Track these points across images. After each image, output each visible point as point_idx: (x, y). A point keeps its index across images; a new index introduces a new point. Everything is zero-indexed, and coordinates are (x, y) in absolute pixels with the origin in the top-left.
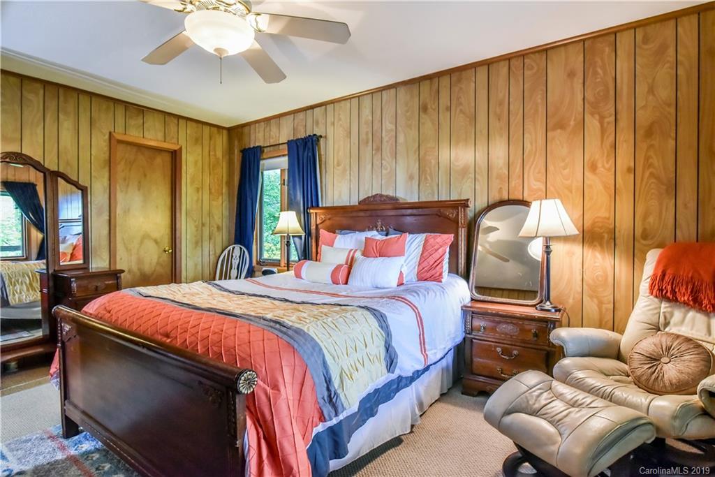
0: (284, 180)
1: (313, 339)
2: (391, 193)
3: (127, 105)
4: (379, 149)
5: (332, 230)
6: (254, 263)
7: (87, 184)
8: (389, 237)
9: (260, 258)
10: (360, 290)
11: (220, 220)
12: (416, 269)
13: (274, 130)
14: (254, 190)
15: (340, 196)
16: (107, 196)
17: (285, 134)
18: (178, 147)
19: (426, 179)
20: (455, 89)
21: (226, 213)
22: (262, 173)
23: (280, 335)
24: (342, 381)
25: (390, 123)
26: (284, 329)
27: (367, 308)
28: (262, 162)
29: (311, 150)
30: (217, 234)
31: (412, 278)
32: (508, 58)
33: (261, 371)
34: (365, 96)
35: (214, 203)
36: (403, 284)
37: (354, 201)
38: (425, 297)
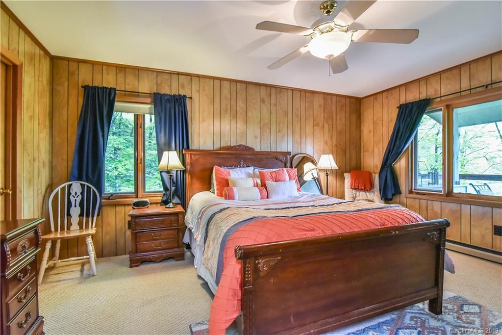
0: (141, 124)
4: (235, 117)
11: (45, 155)
13: (131, 78)
15: (205, 143)
17: (145, 85)
18: (20, 62)
19: (264, 139)
20: (278, 96)
25: (243, 103)
32: (300, 90)
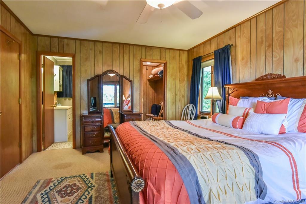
0: (213, 71)
1: (190, 165)
2: (279, 72)
3: (146, 47)
4: (271, 46)
5: (238, 97)
6: (198, 113)
7: (132, 80)
8: (276, 100)
9: (201, 110)
10: (249, 134)
11: (184, 93)
12: (297, 124)
13: (208, 47)
14: (198, 78)
15: (244, 77)
16: (139, 84)
17: (213, 48)
18: (166, 61)
21: (186, 89)
22: (202, 69)
23: (170, 158)
24: (210, 199)
26: (174, 155)
27: (242, 148)
28: (202, 64)
29: (226, 53)
30: (182, 99)
31: (293, 130)
33: (153, 179)
34: (261, 15)
35: (181, 85)
36: (285, 133)
37: (253, 79)
38: (301, 145)
